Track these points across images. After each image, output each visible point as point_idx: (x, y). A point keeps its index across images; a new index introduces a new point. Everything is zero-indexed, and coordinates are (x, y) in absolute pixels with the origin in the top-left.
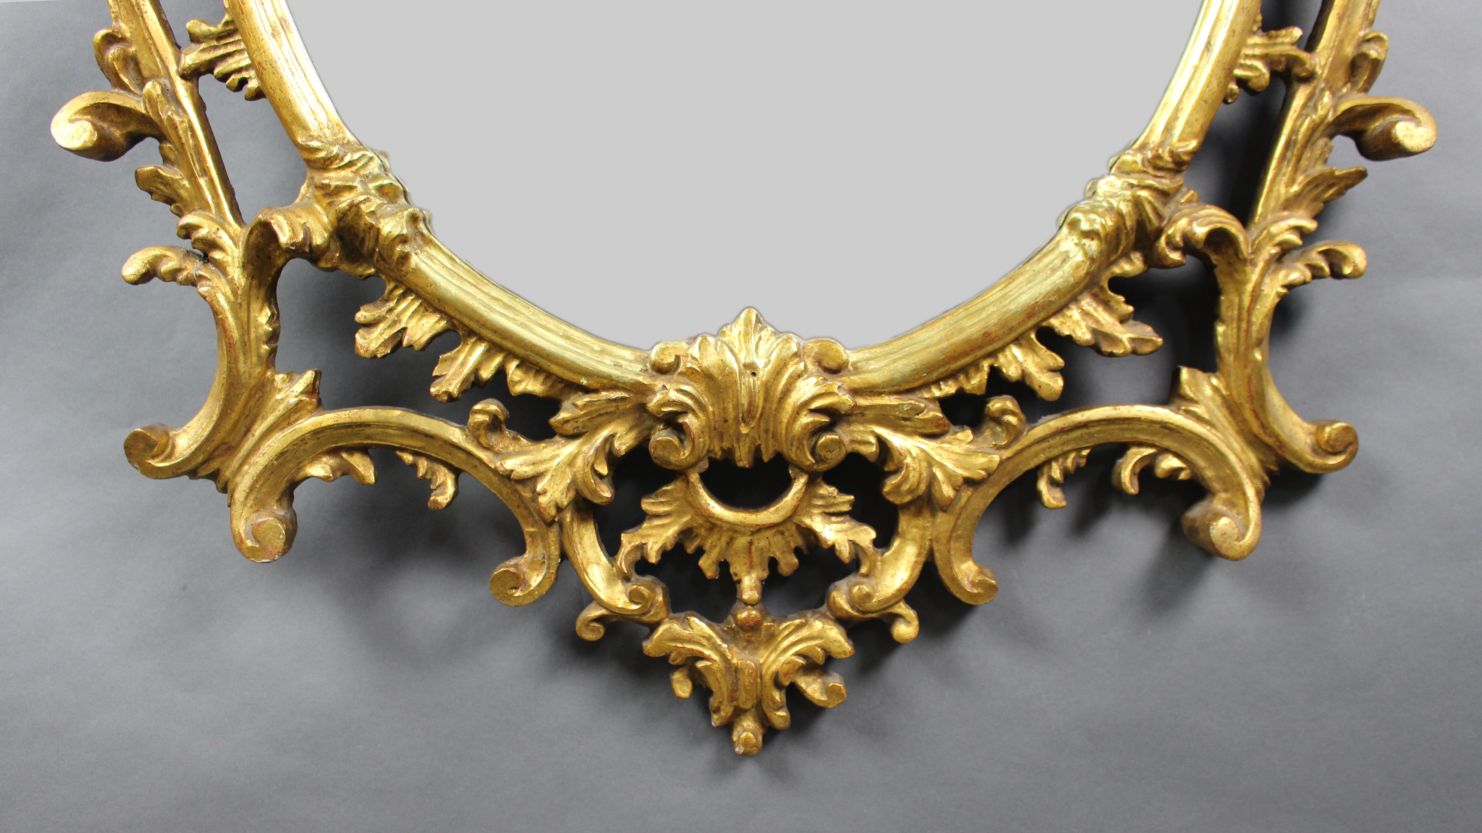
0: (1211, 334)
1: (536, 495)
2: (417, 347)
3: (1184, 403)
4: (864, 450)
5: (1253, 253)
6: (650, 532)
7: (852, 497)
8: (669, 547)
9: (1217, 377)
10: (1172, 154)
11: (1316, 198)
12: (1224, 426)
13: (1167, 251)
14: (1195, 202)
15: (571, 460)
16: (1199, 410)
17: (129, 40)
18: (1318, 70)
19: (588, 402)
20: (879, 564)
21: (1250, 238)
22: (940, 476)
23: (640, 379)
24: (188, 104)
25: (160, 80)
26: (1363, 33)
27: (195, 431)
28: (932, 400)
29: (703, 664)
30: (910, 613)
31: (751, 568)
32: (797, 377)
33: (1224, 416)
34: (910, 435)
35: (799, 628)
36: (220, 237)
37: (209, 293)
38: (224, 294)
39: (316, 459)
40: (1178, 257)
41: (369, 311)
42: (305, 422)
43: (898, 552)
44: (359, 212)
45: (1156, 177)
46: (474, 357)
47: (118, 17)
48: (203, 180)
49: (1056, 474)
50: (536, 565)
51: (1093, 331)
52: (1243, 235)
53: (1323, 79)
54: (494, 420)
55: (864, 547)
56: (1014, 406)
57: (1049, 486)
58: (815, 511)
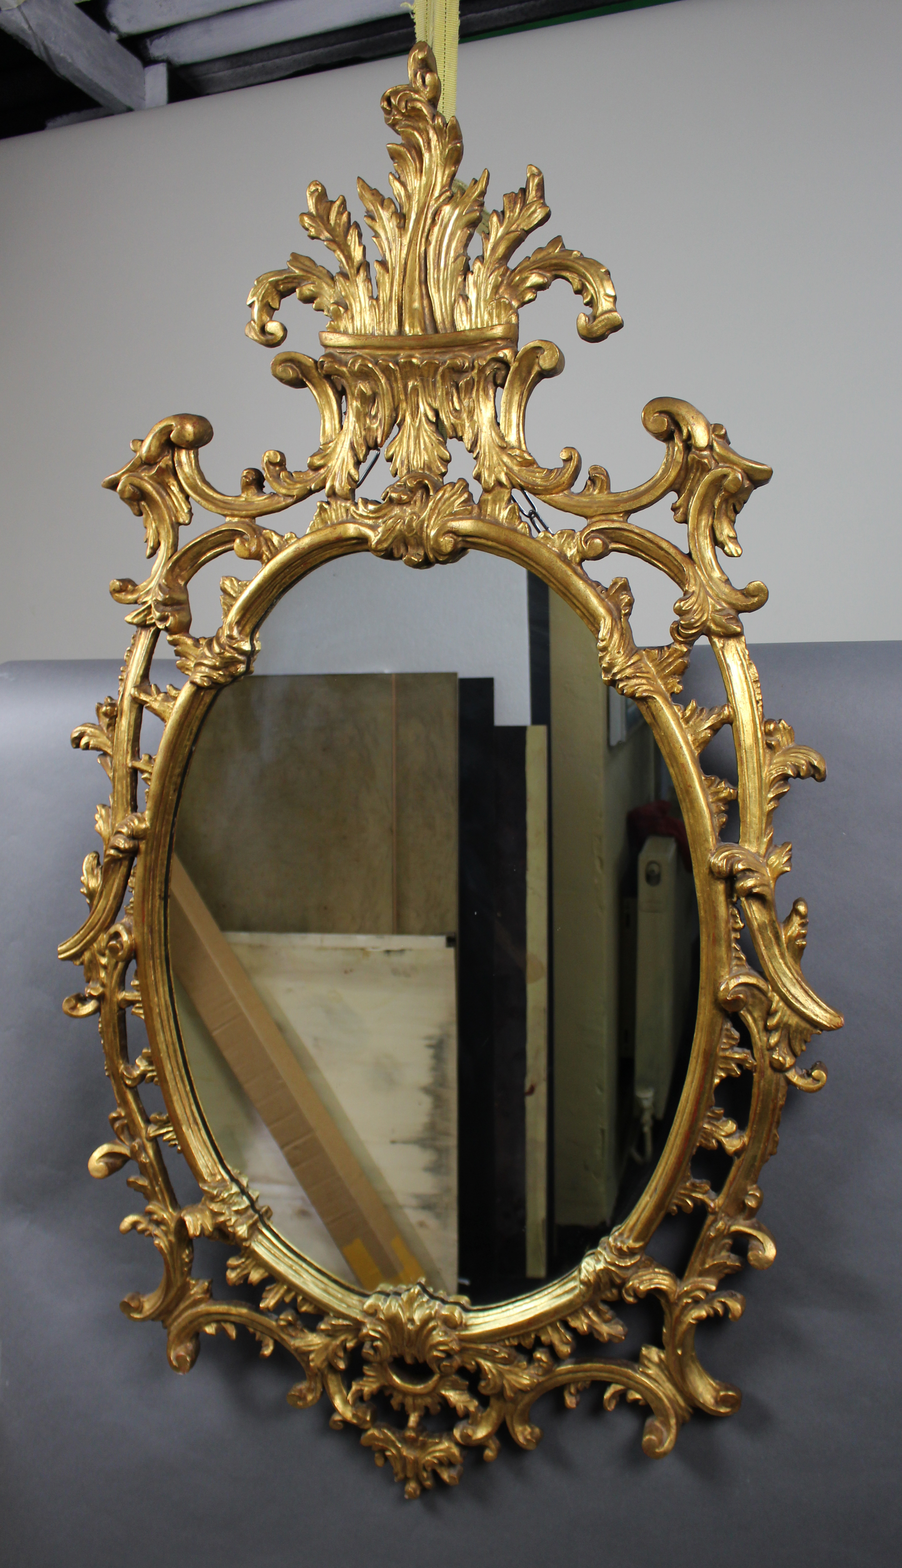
0: (662, 1330)
1: (308, 1361)
2: (254, 1285)
3: (642, 1366)
4: (469, 1367)
5: (678, 1300)
6: (367, 1384)
7: (468, 1381)
8: (374, 1394)
9: (664, 1353)
10: (628, 1247)
11: (719, 1274)
12: (664, 1381)
13: (625, 1296)
14: (650, 1266)
15: (326, 1347)
16: (650, 1372)
17: (124, 1118)
18: (717, 1209)
19: (333, 1322)
20: (479, 1419)
21: (678, 1290)
22: (507, 1386)
23: (358, 1317)
24: (151, 1152)
25: (138, 1140)
26: (749, 1188)
27: (153, 1302)
28: (505, 1346)
29: (388, 1453)
30: (493, 1446)
31: (415, 1410)
32: (434, 1328)
33: (666, 1376)
34: (494, 1361)
35: (437, 1444)
36: (164, 1219)
37: (159, 1244)
38: (166, 1246)
39: (208, 1323)
40: (631, 1299)
41: (233, 1262)
42: (203, 1308)
43: (489, 1415)
44: (227, 1227)
45: (620, 1258)
46: (282, 1291)
47: (120, 1106)
48: (157, 1189)
49: (573, 1390)
50: (310, 1390)
51: (589, 1326)
52: (674, 1288)
53: (723, 1212)
54: (290, 1324)
55: (472, 1408)
56: (546, 1357)
57: (569, 1394)
58: (448, 1387)
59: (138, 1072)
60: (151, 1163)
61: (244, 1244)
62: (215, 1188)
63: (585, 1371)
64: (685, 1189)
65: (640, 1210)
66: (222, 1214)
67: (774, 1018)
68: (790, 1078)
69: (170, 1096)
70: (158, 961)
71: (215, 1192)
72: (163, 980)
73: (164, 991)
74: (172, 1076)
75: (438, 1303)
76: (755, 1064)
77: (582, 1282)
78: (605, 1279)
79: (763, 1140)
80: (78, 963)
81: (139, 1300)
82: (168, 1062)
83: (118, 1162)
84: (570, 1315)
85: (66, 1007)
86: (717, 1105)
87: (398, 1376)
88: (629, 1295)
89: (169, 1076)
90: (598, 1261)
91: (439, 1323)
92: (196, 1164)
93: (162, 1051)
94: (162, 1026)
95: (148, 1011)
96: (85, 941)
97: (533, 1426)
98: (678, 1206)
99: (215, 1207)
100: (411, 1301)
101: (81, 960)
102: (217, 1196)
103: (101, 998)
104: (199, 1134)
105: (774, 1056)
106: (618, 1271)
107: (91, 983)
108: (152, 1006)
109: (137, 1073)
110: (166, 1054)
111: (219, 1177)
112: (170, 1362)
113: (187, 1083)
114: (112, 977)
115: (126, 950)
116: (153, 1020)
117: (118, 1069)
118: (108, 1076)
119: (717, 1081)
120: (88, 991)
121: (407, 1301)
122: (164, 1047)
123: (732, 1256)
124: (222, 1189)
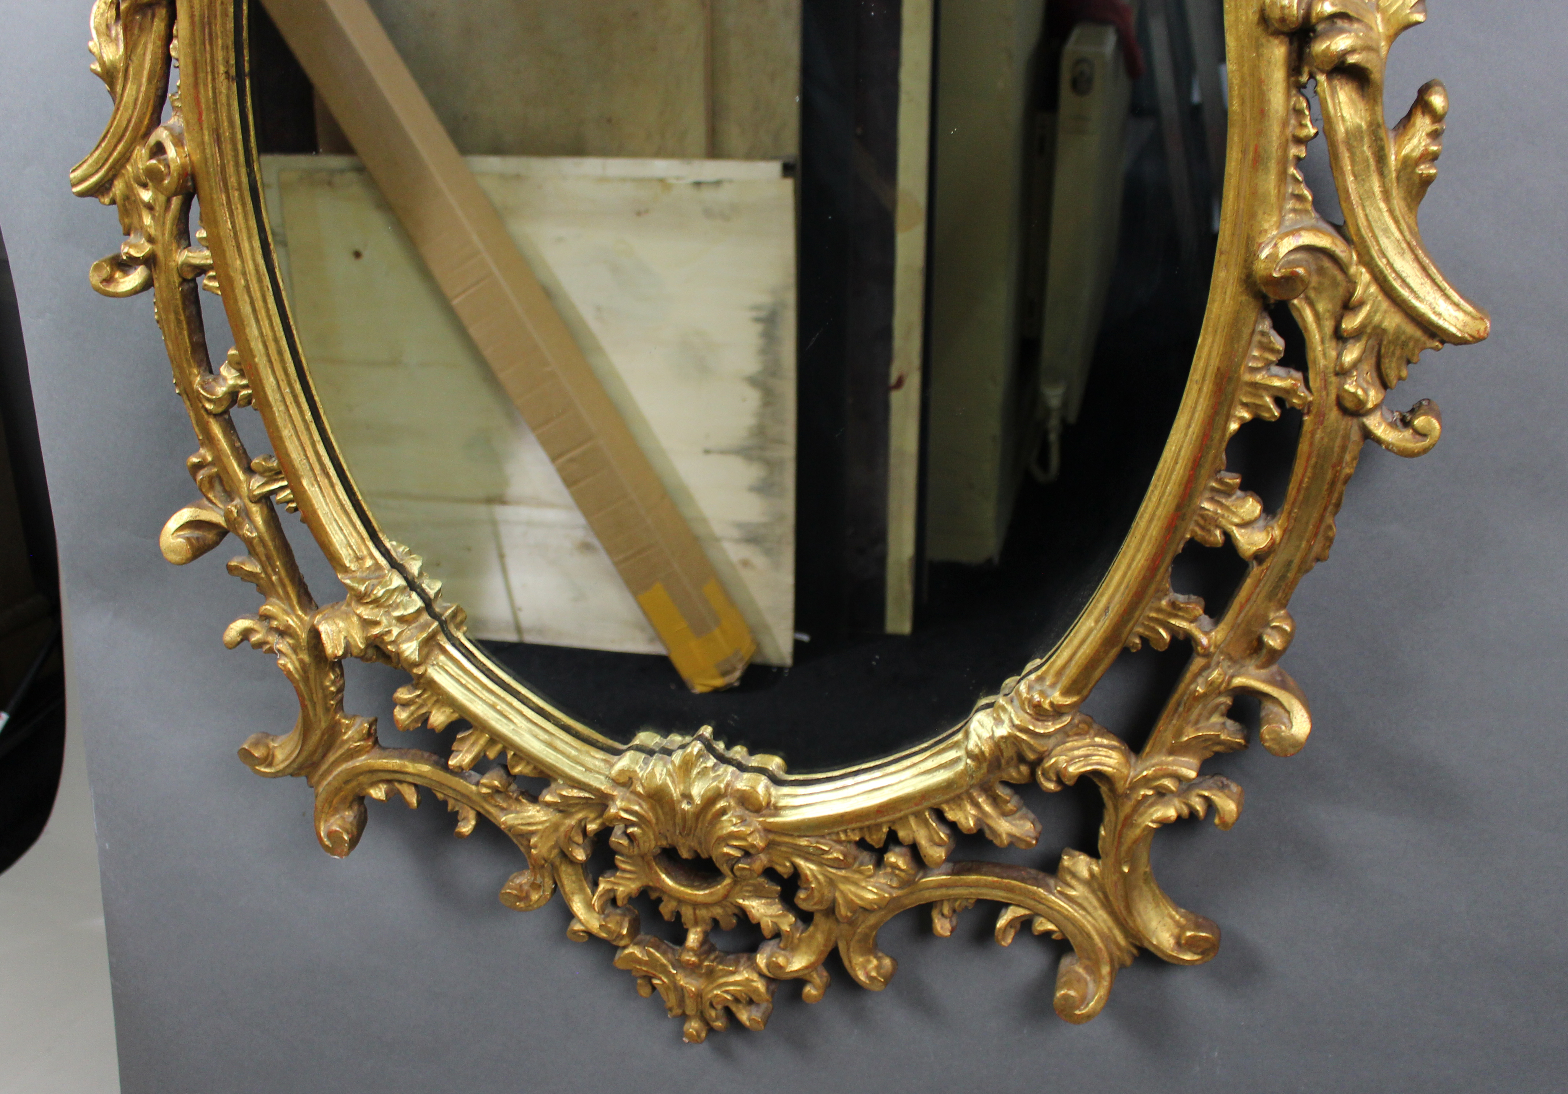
0: (1097, 832)
1: (529, 848)
2: (437, 731)
3: (1061, 884)
4: (779, 870)
5: (1128, 791)
6: (621, 881)
7: (779, 888)
8: (634, 896)
9: (1098, 865)
10: (1052, 704)
11: (1202, 751)
12: (1095, 908)
13: (1042, 780)
14: (1087, 733)
15: (556, 827)
16: (1073, 893)
17: (212, 464)
18: (1212, 649)
19: (564, 793)
20: (796, 941)
21: (1132, 774)
22: (840, 900)
23: (603, 788)
24: (259, 520)
25: (237, 501)
26: (1272, 616)
27: (287, 750)
28: (839, 842)
29: (656, 982)
30: (817, 980)
31: (696, 923)
32: (724, 811)
33: (1099, 899)
34: (820, 864)
35: (733, 973)
36: (289, 626)
37: (284, 665)
38: (296, 668)
39: (374, 784)
40: (1051, 786)
41: (403, 694)
42: (361, 761)
43: (812, 937)
44: (383, 641)
45: (1038, 720)
46: (482, 741)
47: (203, 445)
48: (274, 578)
49: (946, 911)
50: (535, 886)
51: (978, 820)
52: (1125, 771)
53: (1221, 653)
54: (496, 791)
55: (786, 928)
56: (905, 863)
57: (940, 916)
58: (747, 894)
59: (224, 389)
60: (260, 537)
61: (415, 671)
62: (362, 580)
63: (969, 885)
64: (1159, 610)
65: (1076, 642)
66: (376, 623)
67: (1356, 315)
68: (1372, 428)
69: (278, 430)
70: (237, 194)
71: (362, 588)
72: (248, 229)
73: (252, 248)
74: (278, 396)
75: (731, 769)
76: (1310, 398)
77: (970, 755)
78: (1009, 752)
79: (1308, 535)
80: (107, 200)
81: (267, 746)
82: (270, 371)
83: (210, 536)
84: (947, 802)
85: (95, 279)
86: (1229, 469)
87: (669, 875)
88: (1049, 780)
89: (272, 395)
90: (998, 721)
91: (733, 803)
92: (330, 542)
93: (256, 352)
94: (254, 310)
95: (227, 285)
96: (111, 161)
97: (880, 954)
98: (1144, 640)
99: (366, 612)
100: (687, 766)
101: (111, 195)
102: (366, 594)
103: (150, 261)
104: (332, 493)
105: (1347, 387)
106: (1032, 742)
107: (132, 236)
108: (232, 274)
109: (221, 390)
110: (265, 359)
111: (369, 563)
112: (320, 839)
113: (305, 406)
114: (164, 223)
115: (175, 174)
116: (236, 301)
117: (191, 384)
118: (179, 394)
119: (1234, 426)
120: (126, 250)
121: (680, 767)
122: (261, 346)
123: (1229, 722)
124: (375, 581)
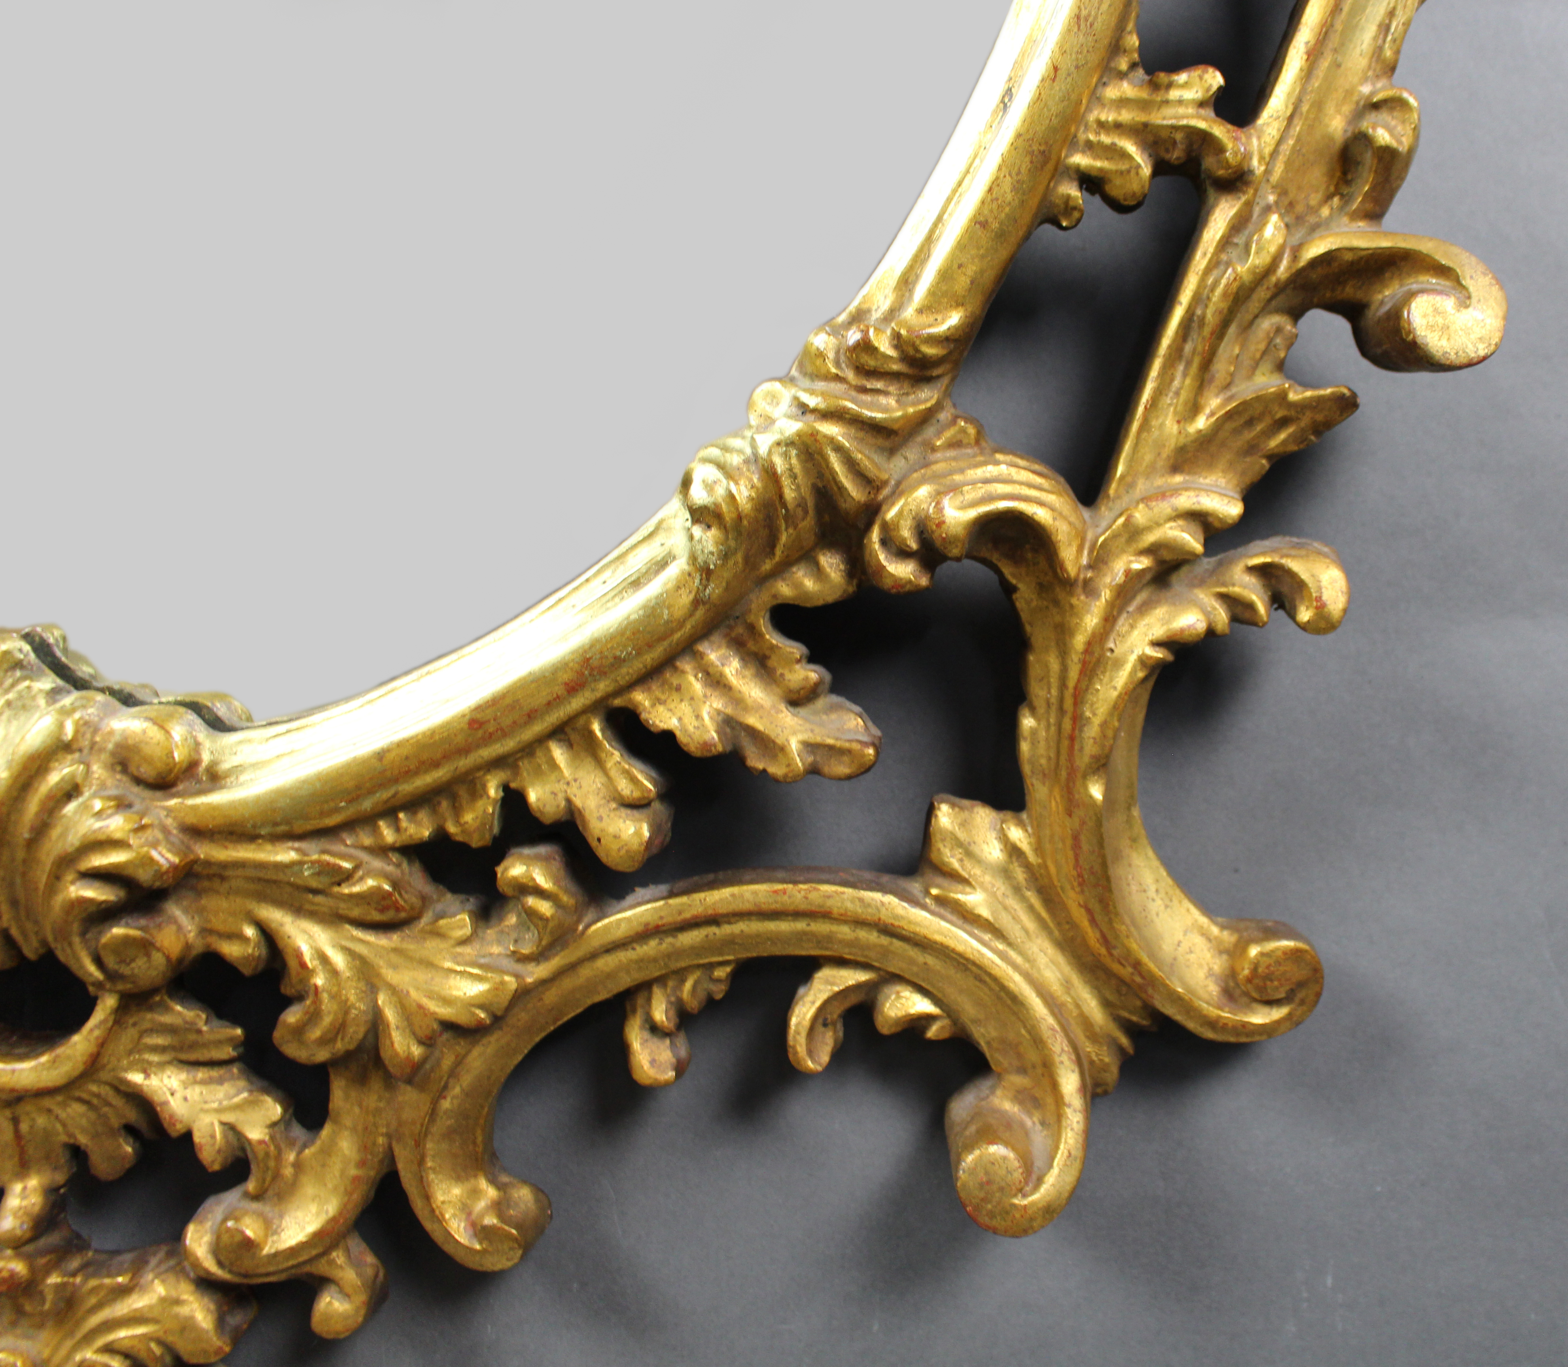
3: (939, 880)
4: (231, 950)
5: (1090, 566)
9: (1021, 824)
10: (898, 340)
11: (1251, 449)
16: (970, 900)
18: (1255, 165)
20: (288, 1171)
21: (1092, 532)
22: (390, 1015)
28: (376, 847)
30: (349, 1276)
31: (24, 1165)
32: (71, 791)
33: (1035, 913)
34: (332, 917)
35: (124, 1291)
43: (327, 1152)
49: (660, 1013)
51: (725, 723)
55: (255, 1133)
56: (549, 874)
57: (646, 1035)
58: (155, 1058)
63: (712, 919)
77: (702, 516)
84: (644, 679)
88: (899, 553)
91: (97, 770)
97: (504, 1179)
